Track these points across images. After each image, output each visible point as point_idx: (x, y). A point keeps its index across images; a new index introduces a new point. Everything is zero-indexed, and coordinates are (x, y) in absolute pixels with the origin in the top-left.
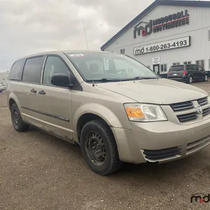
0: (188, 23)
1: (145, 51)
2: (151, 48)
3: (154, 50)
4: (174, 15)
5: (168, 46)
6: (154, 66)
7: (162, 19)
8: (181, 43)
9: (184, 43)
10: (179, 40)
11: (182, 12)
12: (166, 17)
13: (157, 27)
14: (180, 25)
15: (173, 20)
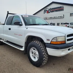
0: (63, 10)
1: (48, 18)
3: (51, 18)
4: (59, 7)
5: (56, 17)
6: (51, 23)
7: (54, 8)
9: (62, 17)
10: (60, 16)
11: (61, 6)
12: (56, 8)
13: (52, 11)
14: (60, 11)
15: (58, 9)
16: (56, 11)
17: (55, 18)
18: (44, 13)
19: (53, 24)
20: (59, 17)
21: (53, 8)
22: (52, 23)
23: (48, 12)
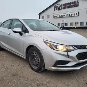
0: (78, 6)
2: (61, 16)
3: (62, 17)
5: (69, 15)
6: (62, 23)
7: (67, 3)
8: (75, 14)
9: (76, 14)
10: (74, 13)
11: (76, 1)
12: (69, 3)
13: (64, 7)
14: (74, 7)
15: (72, 5)
16: (69, 7)
17: (67, 16)
18: (54, 11)
19: (66, 23)
20: (72, 16)
21: (65, 4)
22: (64, 23)
23: (59, 9)
